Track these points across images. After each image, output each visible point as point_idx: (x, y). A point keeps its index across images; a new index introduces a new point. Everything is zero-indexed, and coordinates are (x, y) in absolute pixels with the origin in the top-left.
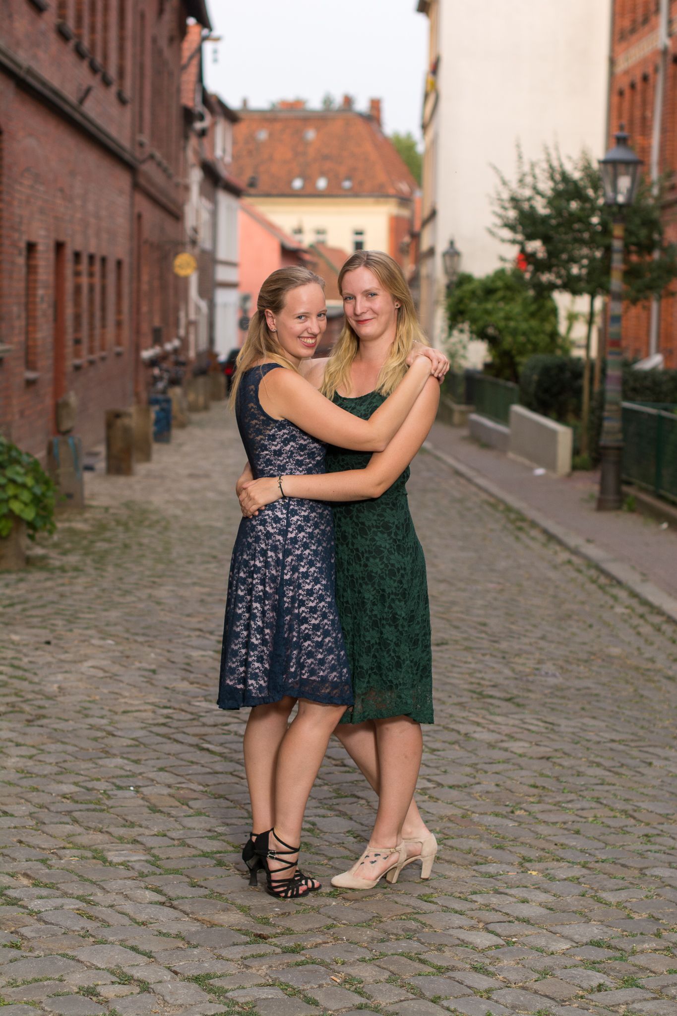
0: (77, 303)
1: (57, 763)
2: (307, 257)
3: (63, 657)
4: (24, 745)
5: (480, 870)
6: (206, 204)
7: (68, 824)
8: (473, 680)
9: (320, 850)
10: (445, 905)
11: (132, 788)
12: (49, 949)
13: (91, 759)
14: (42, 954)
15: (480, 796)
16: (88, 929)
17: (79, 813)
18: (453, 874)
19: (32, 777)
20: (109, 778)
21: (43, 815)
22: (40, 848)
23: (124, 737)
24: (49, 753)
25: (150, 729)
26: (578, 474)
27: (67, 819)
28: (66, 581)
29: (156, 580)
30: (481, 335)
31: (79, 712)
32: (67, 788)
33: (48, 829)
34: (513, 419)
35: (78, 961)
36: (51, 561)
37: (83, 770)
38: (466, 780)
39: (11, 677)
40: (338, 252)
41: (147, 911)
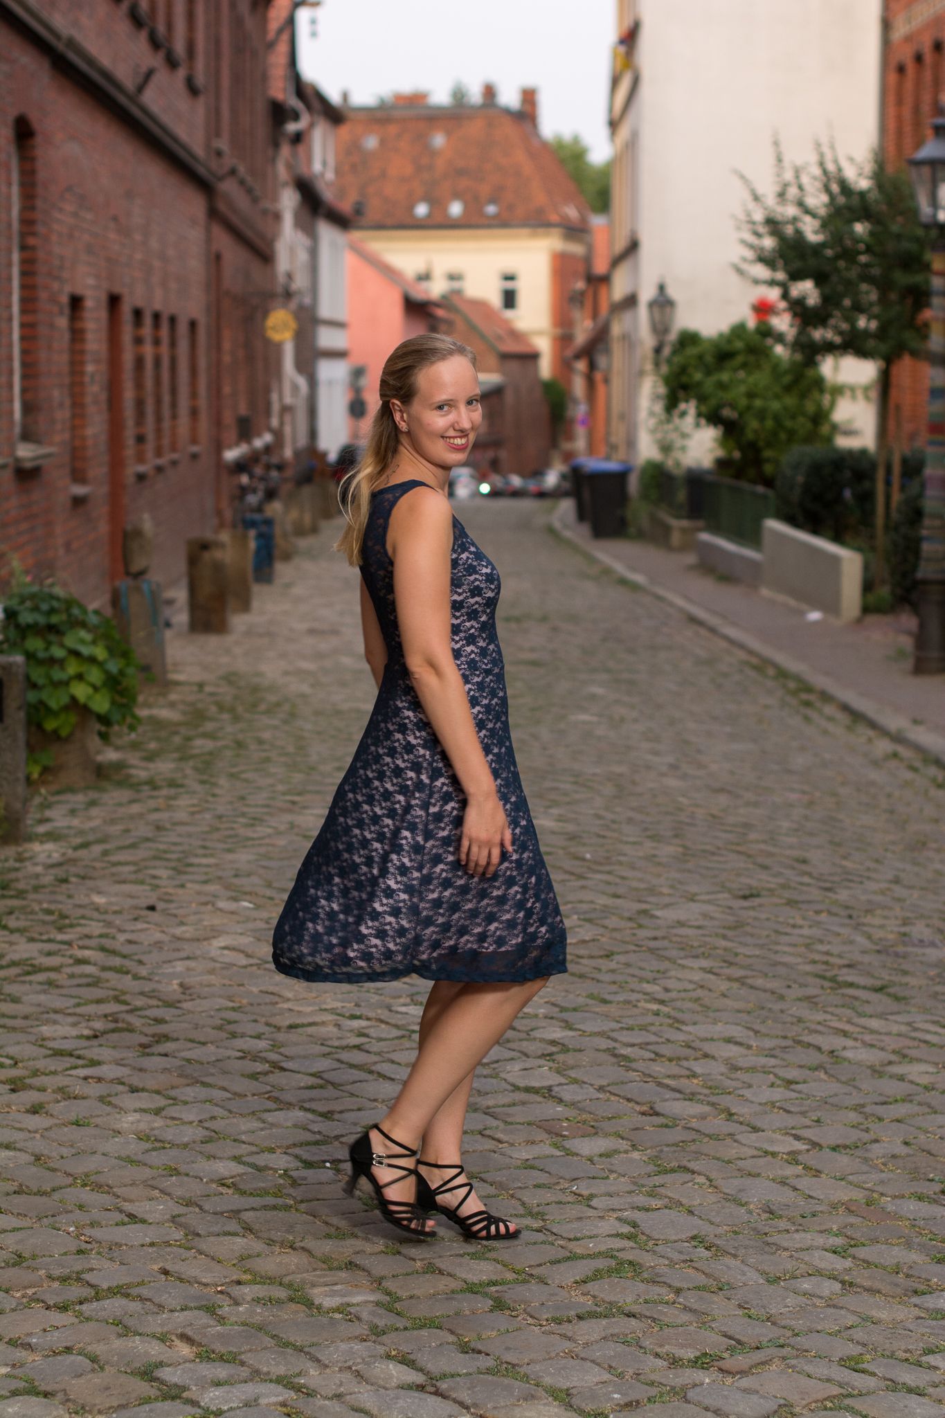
0: (139, 385)
1: (200, 1121)
2: (440, 313)
3: (178, 931)
4: (143, 1090)
5: (926, 1305)
6: (301, 240)
7: (235, 1234)
8: (817, 957)
9: (657, 1275)
10: (888, 1376)
11: (328, 1165)
13: (253, 1113)
15: (884, 1164)
17: (251, 1213)
18: (883, 1315)
19: (164, 1148)
20: (288, 1147)
21: (193, 1217)
22: (200, 1283)
23: (299, 1072)
24: (185, 1103)
25: (336, 1056)
26: (872, 619)
27: (233, 1226)
28: (161, 802)
29: (296, 798)
30: (713, 418)
31: (220, 1028)
32: (226, 1168)
33: (209, 1245)
34: (767, 539)
36: (133, 772)
37: (244, 1133)
38: (855, 1135)
39: (104, 969)
40: (481, 305)
41: (398, 1405)
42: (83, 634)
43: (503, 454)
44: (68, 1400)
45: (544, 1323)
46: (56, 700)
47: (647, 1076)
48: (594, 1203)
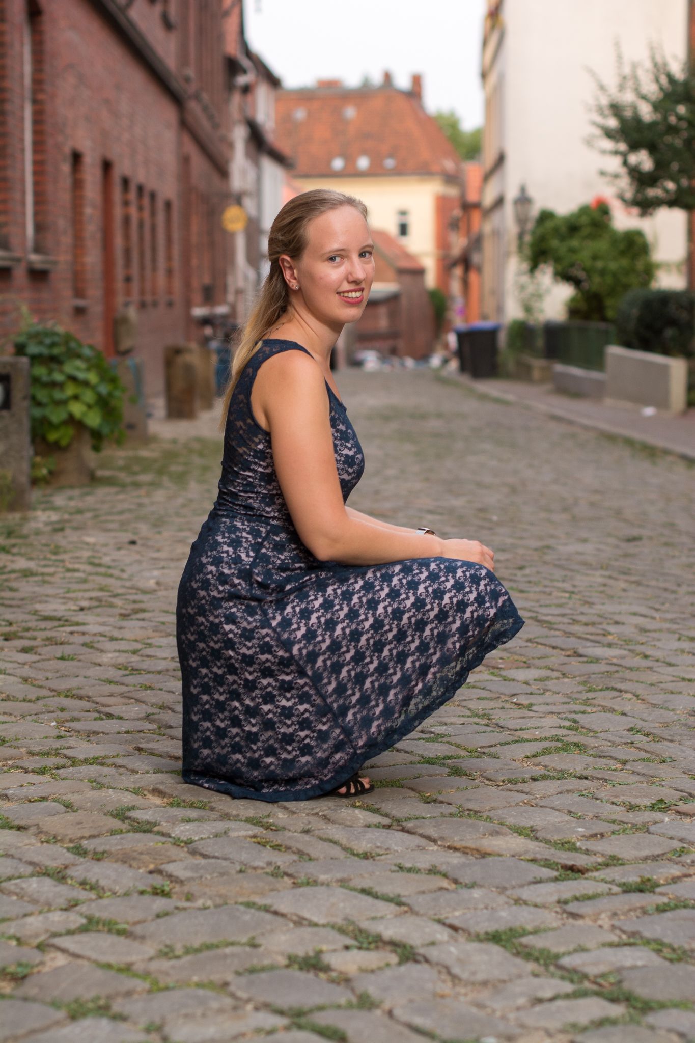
0: (127, 237)
3: (155, 555)
4: (122, 639)
6: (250, 166)
9: (602, 751)
12: (220, 896)
14: (209, 903)
16: (279, 863)
19: (140, 674)
24: (160, 647)
26: (693, 411)
35: (276, 913)
39: (90, 574)
40: (382, 235)
41: (367, 837)
42: (79, 363)
43: (401, 344)
44: (41, 832)
45: (501, 784)
46: (56, 416)
47: (568, 634)
48: (534, 708)
